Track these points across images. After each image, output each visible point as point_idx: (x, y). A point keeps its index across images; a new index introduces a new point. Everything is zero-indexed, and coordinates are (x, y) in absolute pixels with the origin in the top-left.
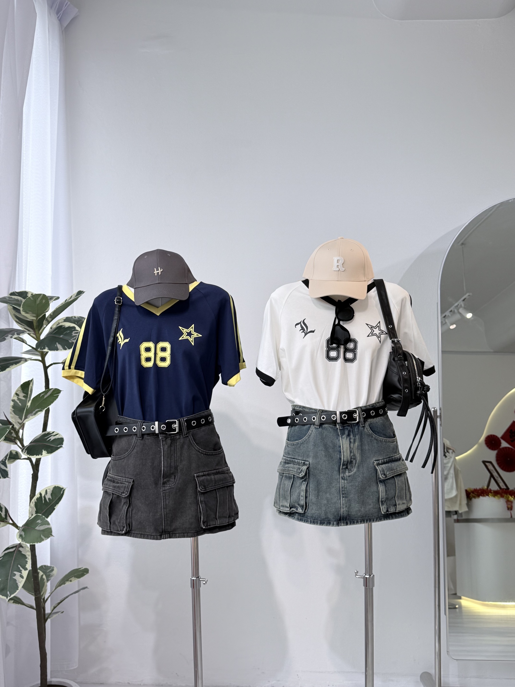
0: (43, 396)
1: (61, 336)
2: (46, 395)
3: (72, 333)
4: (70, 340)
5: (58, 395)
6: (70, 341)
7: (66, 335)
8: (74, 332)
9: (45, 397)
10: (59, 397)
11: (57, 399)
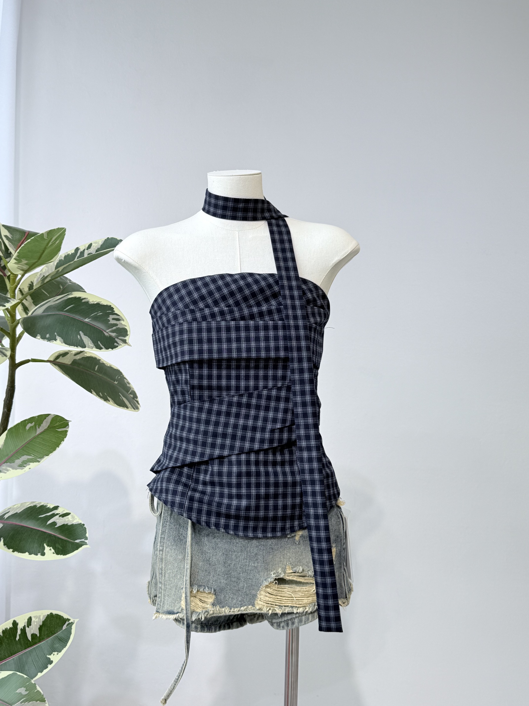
0: (34, 428)
1: (87, 320)
2: (39, 428)
3: (108, 318)
4: (105, 331)
5: (67, 431)
6: (106, 334)
7: (96, 318)
8: (111, 317)
9: (39, 431)
10: (68, 433)
11: (66, 439)
